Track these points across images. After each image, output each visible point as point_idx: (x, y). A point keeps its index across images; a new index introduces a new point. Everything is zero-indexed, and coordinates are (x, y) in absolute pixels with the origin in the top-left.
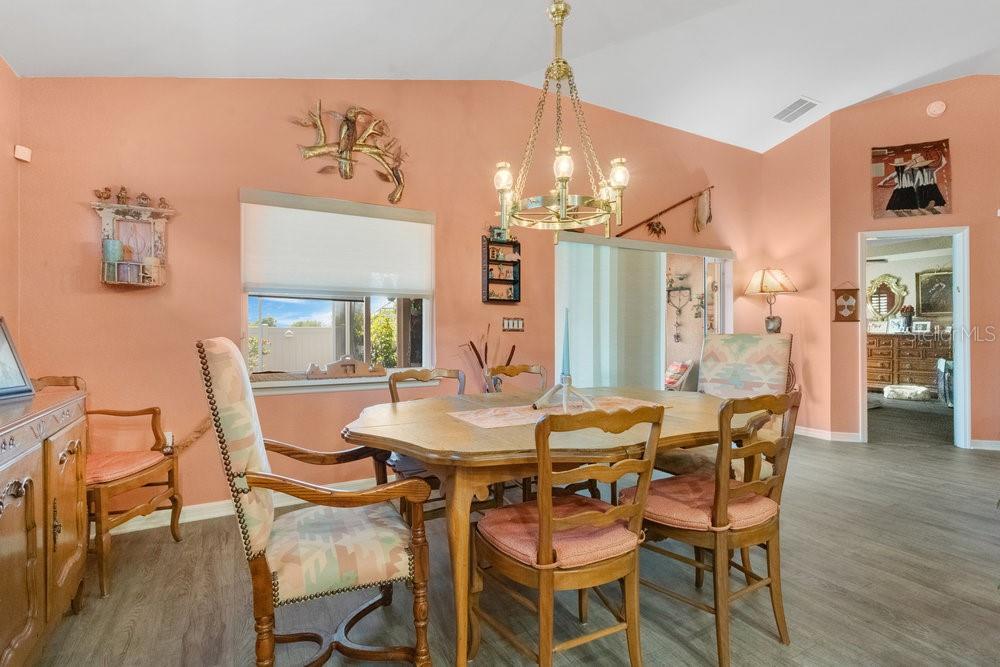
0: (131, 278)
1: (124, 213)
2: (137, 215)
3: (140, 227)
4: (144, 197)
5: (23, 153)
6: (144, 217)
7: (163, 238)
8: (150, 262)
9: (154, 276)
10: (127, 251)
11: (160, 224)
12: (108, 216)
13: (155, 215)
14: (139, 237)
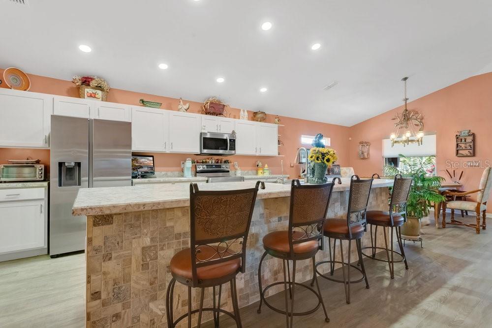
0: (362, 157)
2: (364, 145)
3: (365, 148)
4: (365, 142)
5: (350, 139)
6: (366, 146)
7: (369, 149)
8: (365, 154)
9: (366, 156)
10: (363, 152)
11: (368, 146)
12: (361, 146)
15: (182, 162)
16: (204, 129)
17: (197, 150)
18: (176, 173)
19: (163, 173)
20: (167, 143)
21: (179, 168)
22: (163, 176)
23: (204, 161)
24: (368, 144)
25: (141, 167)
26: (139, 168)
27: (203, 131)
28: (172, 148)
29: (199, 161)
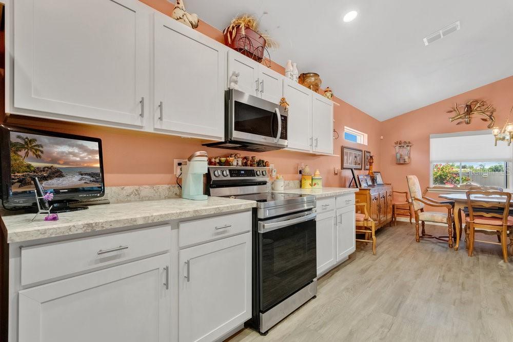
0: (402, 162)
1: (401, 147)
2: (403, 146)
3: (404, 149)
4: (405, 142)
5: (382, 137)
6: (405, 147)
7: (410, 151)
8: (406, 158)
9: (407, 161)
10: (401, 155)
11: (409, 148)
12: (397, 148)
13: (408, 146)
14: (404, 152)
15: (176, 161)
16: (236, 82)
17: (217, 133)
18: (163, 189)
19: (129, 189)
20: (146, 102)
21: (168, 177)
22: (127, 199)
23: (223, 159)
24: (408, 144)
25: (58, 174)
26: (45, 178)
27: (233, 86)
28: (160, 118)
29: (213, 160)
